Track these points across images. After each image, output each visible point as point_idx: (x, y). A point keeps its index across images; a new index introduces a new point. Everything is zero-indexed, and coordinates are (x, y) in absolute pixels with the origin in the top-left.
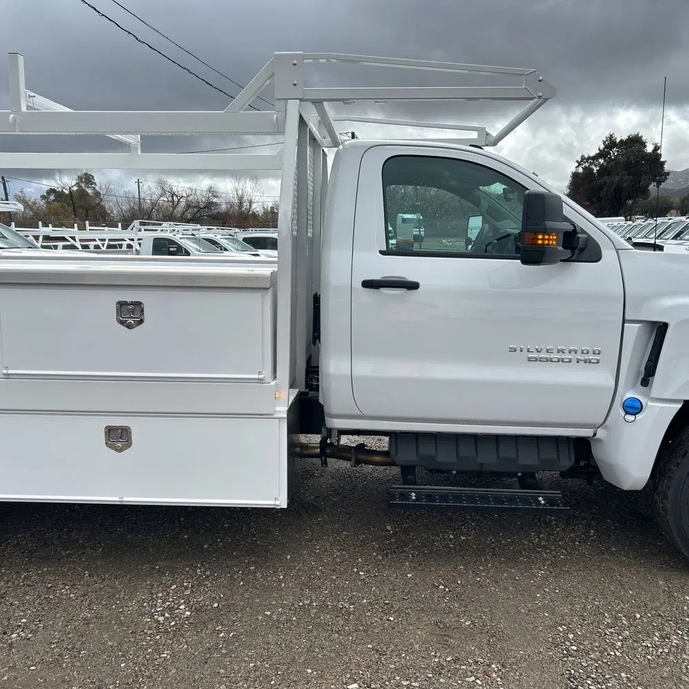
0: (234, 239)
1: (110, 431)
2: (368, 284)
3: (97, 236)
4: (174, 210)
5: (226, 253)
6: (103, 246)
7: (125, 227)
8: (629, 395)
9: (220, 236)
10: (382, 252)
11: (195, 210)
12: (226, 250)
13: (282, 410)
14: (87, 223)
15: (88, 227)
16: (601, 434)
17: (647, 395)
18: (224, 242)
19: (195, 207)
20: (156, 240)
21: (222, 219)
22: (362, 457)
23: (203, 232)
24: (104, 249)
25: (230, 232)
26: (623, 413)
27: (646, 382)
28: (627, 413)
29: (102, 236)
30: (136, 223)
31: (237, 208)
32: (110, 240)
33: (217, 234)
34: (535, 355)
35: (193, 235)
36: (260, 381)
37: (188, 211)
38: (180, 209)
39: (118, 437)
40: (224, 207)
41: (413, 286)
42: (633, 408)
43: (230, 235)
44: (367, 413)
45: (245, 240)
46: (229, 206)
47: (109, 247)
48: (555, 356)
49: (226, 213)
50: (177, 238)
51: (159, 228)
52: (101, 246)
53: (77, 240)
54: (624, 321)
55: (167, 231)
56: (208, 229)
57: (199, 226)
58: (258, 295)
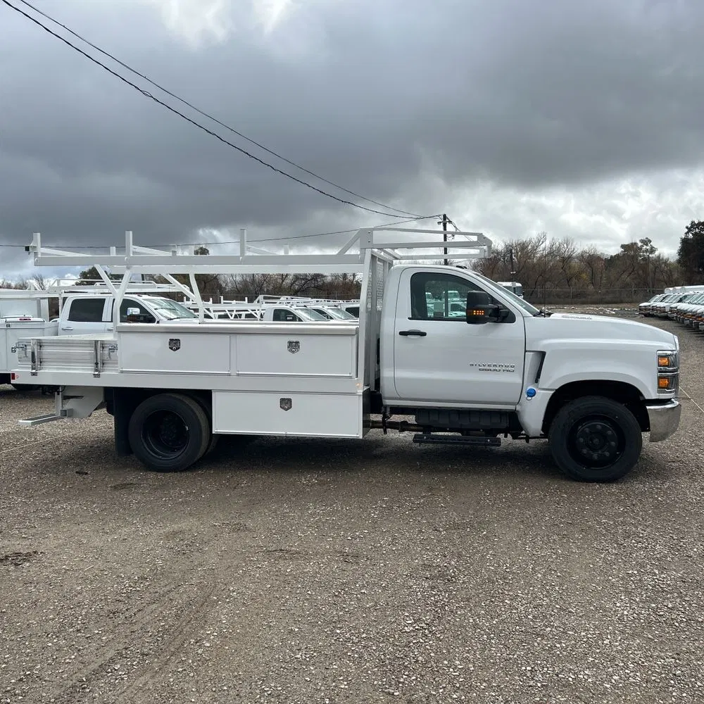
0: (339, 309)
1: (282, 400)
2: (402, 333)
3: (227, 308)
4: (283, 281)
5: (332, 322)
6: (231, 315)
7: (251, 301)
8: (529, 388)
9: (326, 307)
10: (409, 318)
11: (303, 282)
12: (331, 318)
13: (360, 392)
14: (222, 297)
15: (222, 301)
16: (518, 408)
17: (537, 387)
18: (330, 312)
19: (303, 279)
20: (276, 311)
21: (328, 290)
22: (404, 427)
23: (313, 303)
24: (232, 318)
25: (336, 304)
26: (526, 396)
27: (537, 381)
28: (528, 396)
29: (231, 308)
30: (261, 297)
31: (341, 279)
32: (237, 311)
33: (323, 305)
34: (483, 368)
35: (305, 306)
36: (351, 377)
37: (297, 283)
38: (288, 281)
39: (286, 404)
40: (329, 279)
41: (423, 334)
42: (531, 394)
43: (335, 306)
44: (402, 396)
45: (348, 310)
46: (334, 278)
47: (236, 317)
48: (492, 368)
49: (331, 284)
50: (293, 309)
51: (278, 301)
52: (230, 316)
53: (212, 311)
54: (526, 351)
55: (283, 303)
56: (317, 301)
57: (310, 299)
58: (350, 338)
